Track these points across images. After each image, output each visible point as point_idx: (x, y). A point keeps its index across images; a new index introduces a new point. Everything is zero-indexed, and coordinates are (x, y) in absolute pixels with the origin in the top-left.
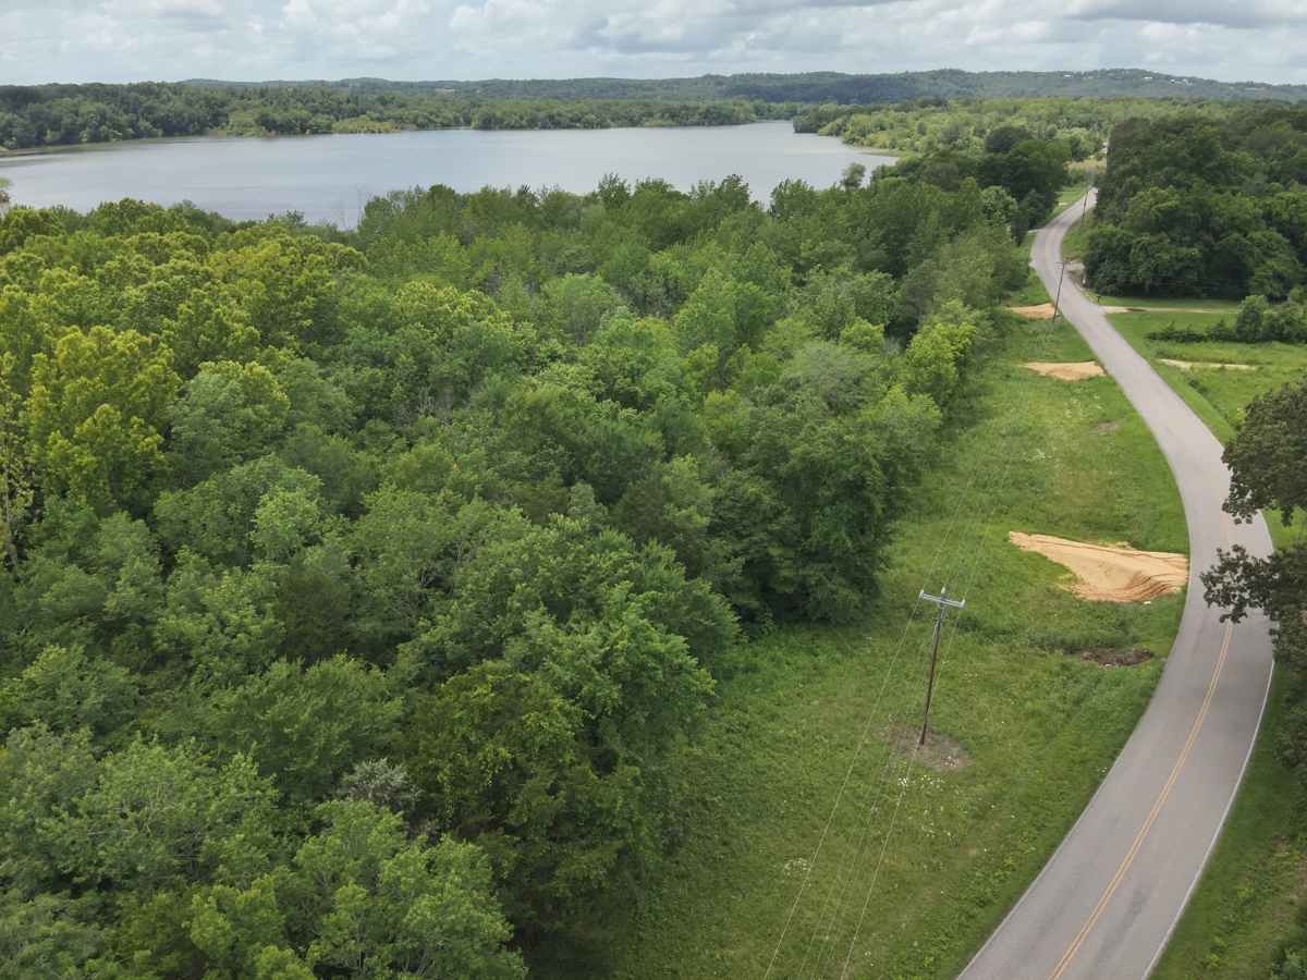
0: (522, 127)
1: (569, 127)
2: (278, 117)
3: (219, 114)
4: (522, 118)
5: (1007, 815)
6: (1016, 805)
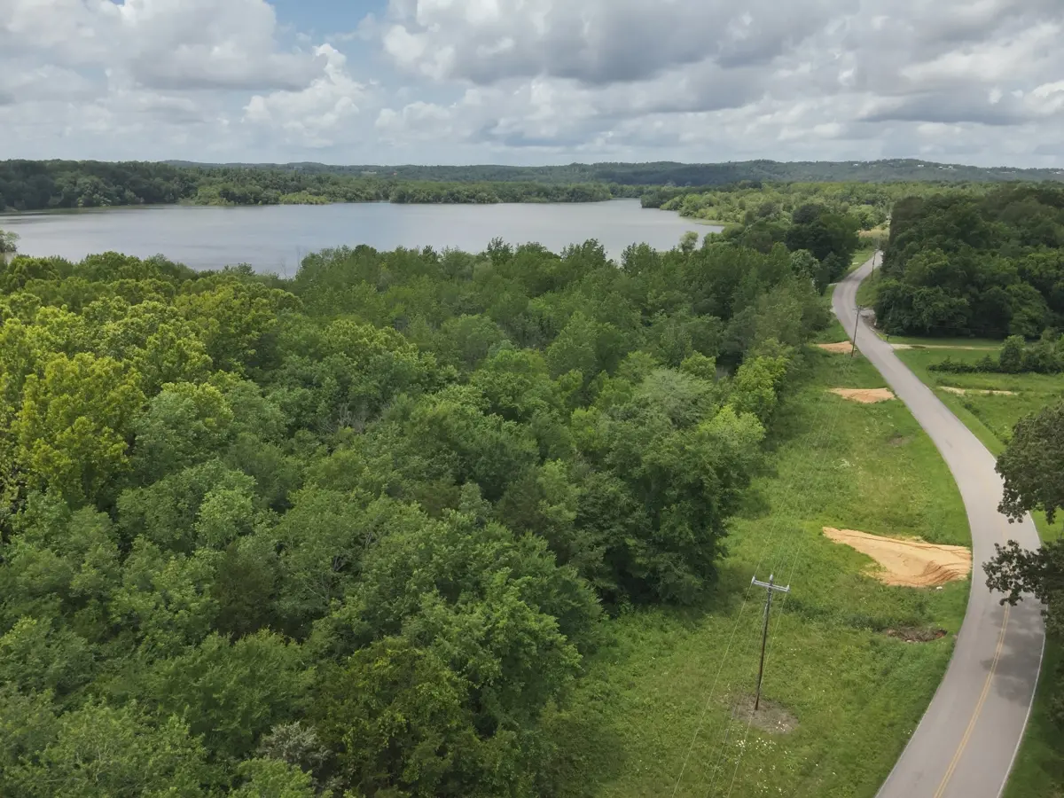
0: (428, 202)
1: (465, 202)
2: (237, 191)
3: (189, 188)
4: (429, 195)
5: (829, 772)
6: (837, 764)
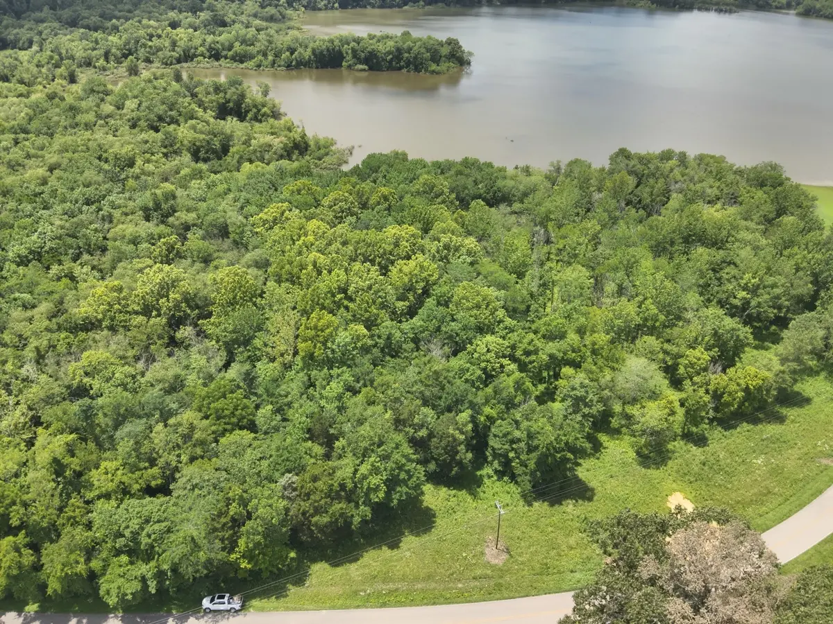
5: (485, 583)
6: (492, 583)
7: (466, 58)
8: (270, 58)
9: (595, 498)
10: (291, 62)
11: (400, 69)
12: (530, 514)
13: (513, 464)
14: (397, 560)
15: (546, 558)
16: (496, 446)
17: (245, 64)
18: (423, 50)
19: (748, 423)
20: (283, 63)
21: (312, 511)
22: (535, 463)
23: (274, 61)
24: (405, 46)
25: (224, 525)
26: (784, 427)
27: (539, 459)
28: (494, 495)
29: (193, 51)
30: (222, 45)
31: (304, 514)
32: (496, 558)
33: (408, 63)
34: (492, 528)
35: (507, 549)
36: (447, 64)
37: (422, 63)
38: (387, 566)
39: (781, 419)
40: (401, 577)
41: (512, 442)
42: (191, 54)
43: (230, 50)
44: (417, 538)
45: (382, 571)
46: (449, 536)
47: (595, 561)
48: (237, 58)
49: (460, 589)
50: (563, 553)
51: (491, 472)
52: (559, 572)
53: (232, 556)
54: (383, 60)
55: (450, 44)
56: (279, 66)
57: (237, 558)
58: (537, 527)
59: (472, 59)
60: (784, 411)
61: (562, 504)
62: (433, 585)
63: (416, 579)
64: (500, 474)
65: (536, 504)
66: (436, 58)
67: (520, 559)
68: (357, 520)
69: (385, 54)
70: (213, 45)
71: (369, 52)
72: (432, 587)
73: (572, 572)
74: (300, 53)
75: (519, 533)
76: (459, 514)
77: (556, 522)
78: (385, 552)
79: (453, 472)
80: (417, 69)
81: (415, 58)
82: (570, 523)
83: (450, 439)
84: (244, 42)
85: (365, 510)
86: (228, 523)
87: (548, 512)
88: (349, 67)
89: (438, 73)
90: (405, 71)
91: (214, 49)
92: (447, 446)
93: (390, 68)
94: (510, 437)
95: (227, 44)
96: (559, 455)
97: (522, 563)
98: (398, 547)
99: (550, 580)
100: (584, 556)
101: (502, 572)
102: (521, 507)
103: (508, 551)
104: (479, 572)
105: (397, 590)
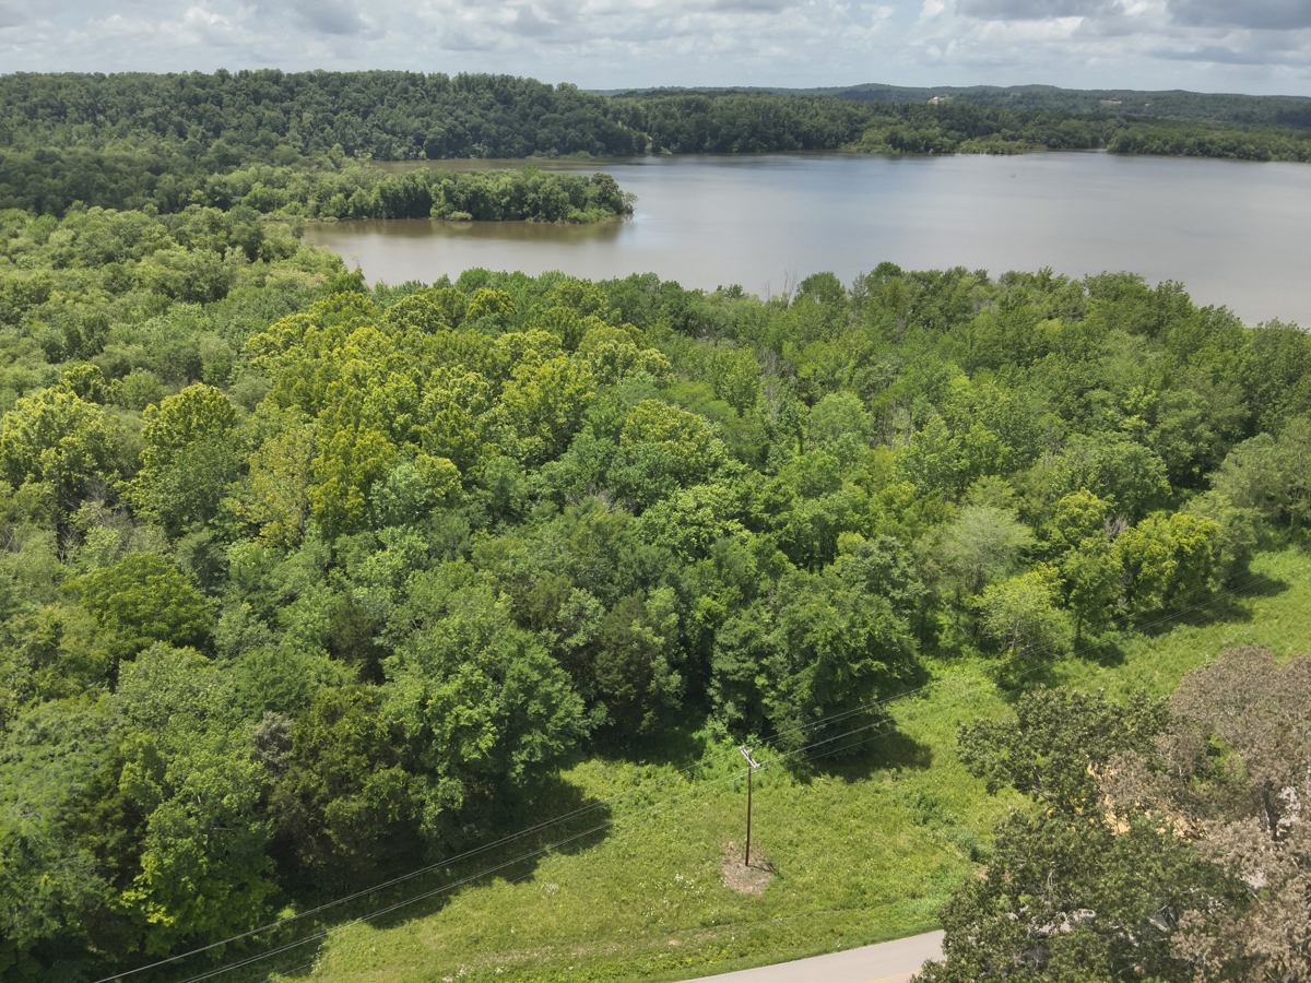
2: (906, 135)
5: (730, 935)
6: (745, 933)
7: (625, 204)
8: (312, 202)
9: (935, 762)
10: (347, 211)
11: (523, 217)
12: (808, 798)
13: (765, 701)
14: (528, 903)
15: (855, 874)
16: (728, 667)
17: (270, 214)
18: (557, 188)
19: (1188, 623)
20: (332, 211)
21: (324, 790)
22: (810, 688)
23: (318, 207)
24: (530, 183)
25: (106, 815)
26: (1252, 626)
27: (818, 675)
28: (730, 770)
29: (183, 195)
30: (233, 187)
31: (306, 796)
32: (747, 883)
33: (535, 209)
34: (734, 829)
35: (770, 865)
36: (596, 210)
37: (557, 208)
38: (506, 916)
39: (1245, 616)
40: (537, 934)
41: (759, 653)
42: (180, 201)
43: (244, 195)
44: (573, 858)
45: (494, 927)
46: (642, 849)
47: (959, 873)
48: (258, 205)
49: (675, 949)
50: (888, 864)
51: (720, 727)
52: (888, 900)
53: (126, 894)
54: (496, 204)
55: (599, 182)
56: (327, 215)
57: (138, 902)
58: (827, 822)
59: (634, 205)
60: (1244, 603)
61: (870, 779)
62: (613, 947)
63: (574, 938)
64: (739, 729)
65: (816, 780)
66: (578, 200)
67: (800, 880)
68: (433, 809)
69: (497, 195)
70: (217, 188)
71: (472, 192)
72: (609, 951)
73: (914, 896)
74: (361, 195)
75: (790, 833)
76: (660, 807)
77: (865, 808)
78: (502, 889)
79: (645, 723)
80: (550, 217)
81: (546, 200)
82: (892, 809)
83: (635, 646)
84: (268, 182)
85: (451, 787)
86: (114, 811)
87: (846, 792)
88: (442, 216)
89: (583, 222)
90: (530, 220)
91: (219, 194)
92: (628, 664)
93: (507, 216)
94: (754, 643)
95: (240, 185)
96: (857, 666)
97: (806, 887)
98: (530, 879)
99: (872, 918)
100: (934, 865)
101: (763, 907)
102: (790, 788)
103: (771, 867)
104: (712, 912)
105: (529, 963)
